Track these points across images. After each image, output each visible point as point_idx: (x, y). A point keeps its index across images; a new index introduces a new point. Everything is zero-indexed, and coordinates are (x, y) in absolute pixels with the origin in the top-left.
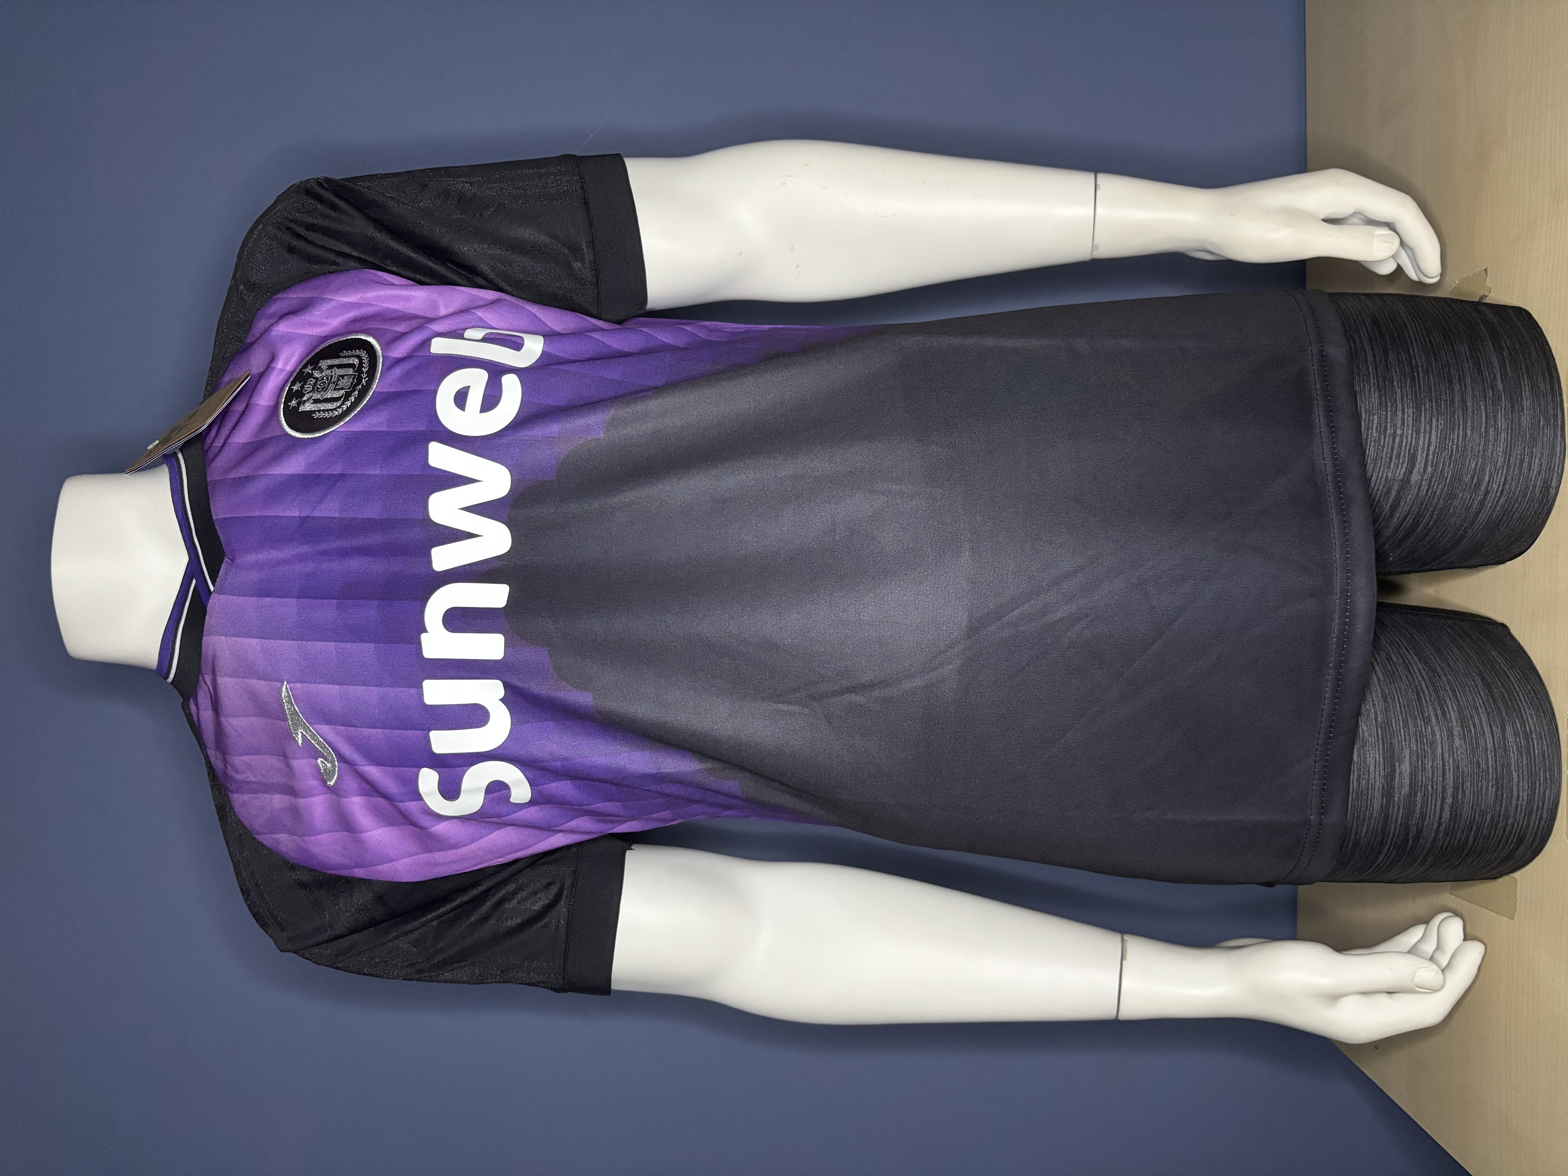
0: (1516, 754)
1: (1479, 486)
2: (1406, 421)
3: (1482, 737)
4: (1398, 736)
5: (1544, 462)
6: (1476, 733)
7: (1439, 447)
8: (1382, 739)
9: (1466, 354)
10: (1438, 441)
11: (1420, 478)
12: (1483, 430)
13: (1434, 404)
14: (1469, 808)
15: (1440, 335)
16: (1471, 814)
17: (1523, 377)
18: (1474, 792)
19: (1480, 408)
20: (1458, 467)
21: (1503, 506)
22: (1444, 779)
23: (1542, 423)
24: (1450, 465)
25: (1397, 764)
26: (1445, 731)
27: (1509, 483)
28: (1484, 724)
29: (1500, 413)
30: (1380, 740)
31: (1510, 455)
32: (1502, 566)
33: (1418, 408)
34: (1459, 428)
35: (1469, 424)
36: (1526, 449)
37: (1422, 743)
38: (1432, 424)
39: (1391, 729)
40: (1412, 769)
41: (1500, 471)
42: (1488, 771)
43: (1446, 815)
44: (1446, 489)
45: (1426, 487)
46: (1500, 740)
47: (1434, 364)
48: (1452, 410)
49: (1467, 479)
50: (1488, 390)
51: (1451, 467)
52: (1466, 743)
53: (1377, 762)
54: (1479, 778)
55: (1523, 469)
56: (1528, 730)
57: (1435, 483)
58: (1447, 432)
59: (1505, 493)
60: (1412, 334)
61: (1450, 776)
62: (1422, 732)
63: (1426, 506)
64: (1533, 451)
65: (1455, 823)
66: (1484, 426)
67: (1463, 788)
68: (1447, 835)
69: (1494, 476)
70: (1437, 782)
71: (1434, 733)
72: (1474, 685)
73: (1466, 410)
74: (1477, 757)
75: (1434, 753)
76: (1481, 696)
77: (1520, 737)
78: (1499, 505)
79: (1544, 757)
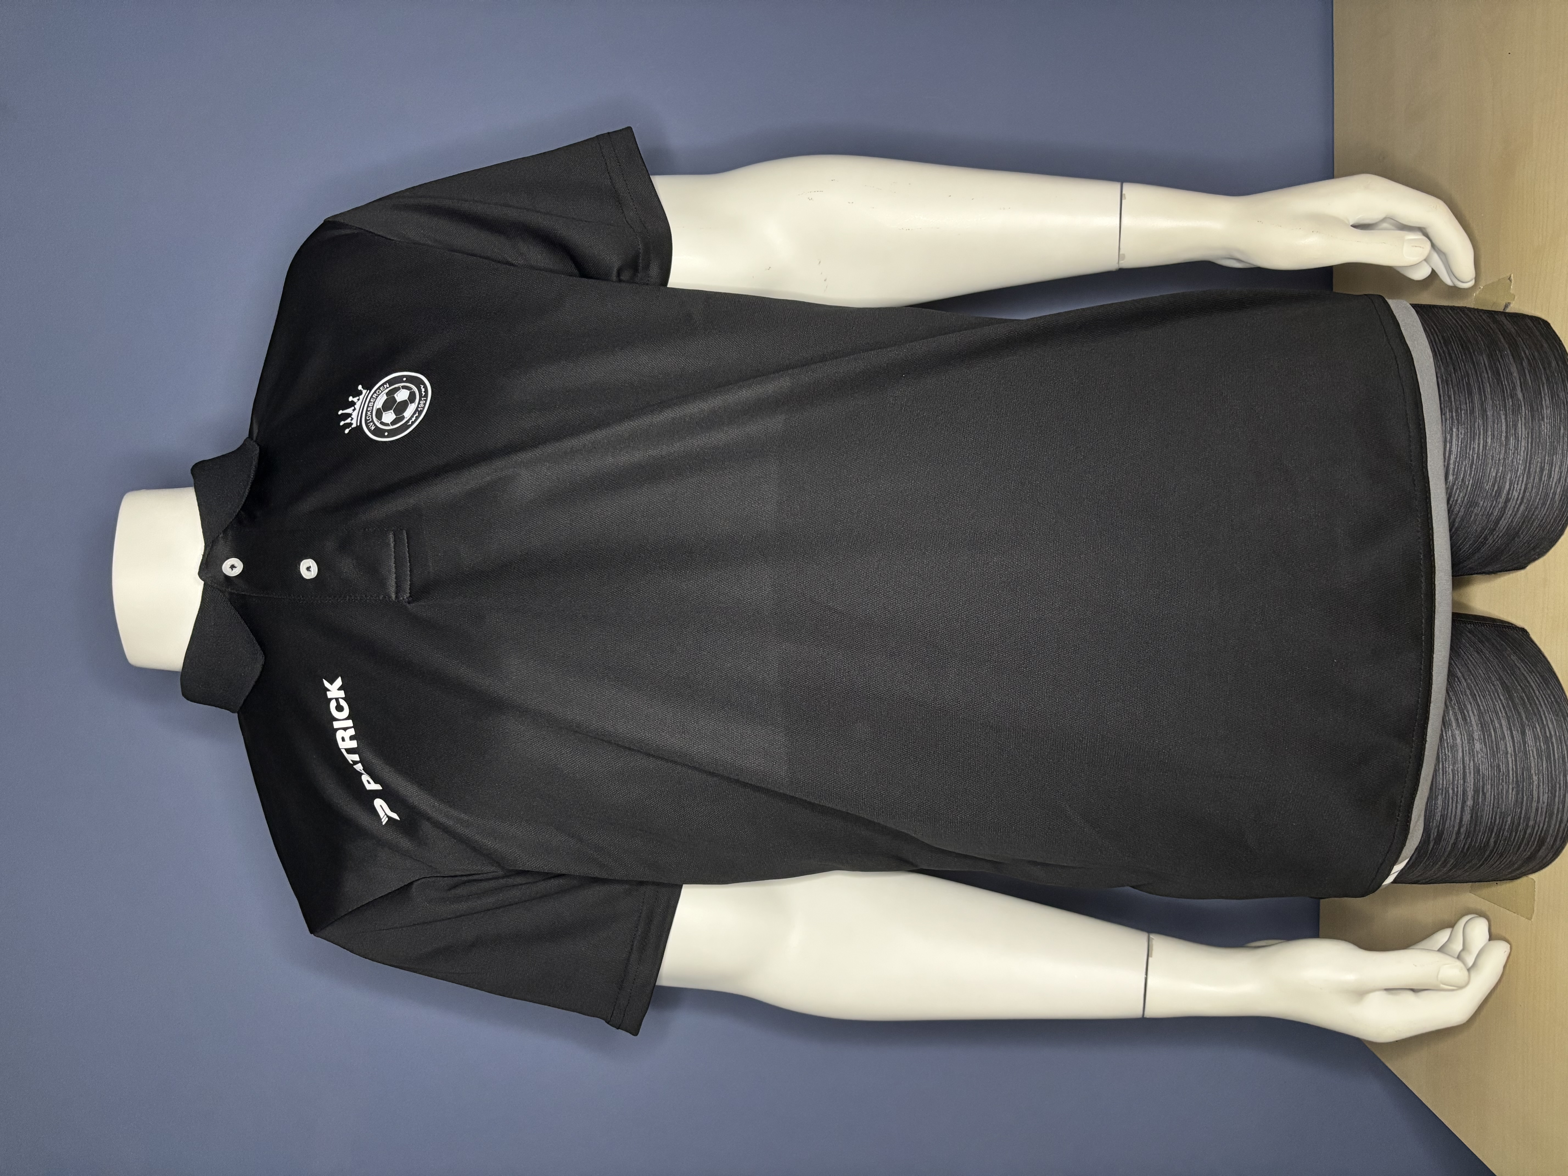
0: (1536, 758)
3: (1502, 742)
7: (1460, 456)
9: (1485, 365)
10: (1459, 450)
12: (1503, 439)
13: (1454, 414)
14: (1489, 811)
16: (1492, 816)
19: (1500, 417)
20: (1479, 475)
21: (1524, 513)
22: (1464, 782)
23: (1562, 431)
26: (1466, 736)
27: (1530, 490)
28: (1505, 728)
31: (1530, 464)
34: (1479, 437)
35: (1489, 433)
36: (1547, 458)
42: (1509, 773)
43: (1467, 817)
48: (1473, 419)
49: (1488, 486)
50: (1508, 399)
51: (1472, 476)
52: (1487, 748)
56: (1548, 735)
59: (1525, 501)
61: (1470, 779)
65: (1476, 825)
66: (1504, 434)
67: (1483, 791)
68: (1469, 836)
69: (1514, 484)
70: (1457, 785)
71: (1455, 737)
72: (1494, 691)
73: (1487, 419)
74: (1497, 761)
75: (1454, 758)
76: (1501, 700)
77: (1539, 741)
78: (1519, 513)
79: (1564, 761)
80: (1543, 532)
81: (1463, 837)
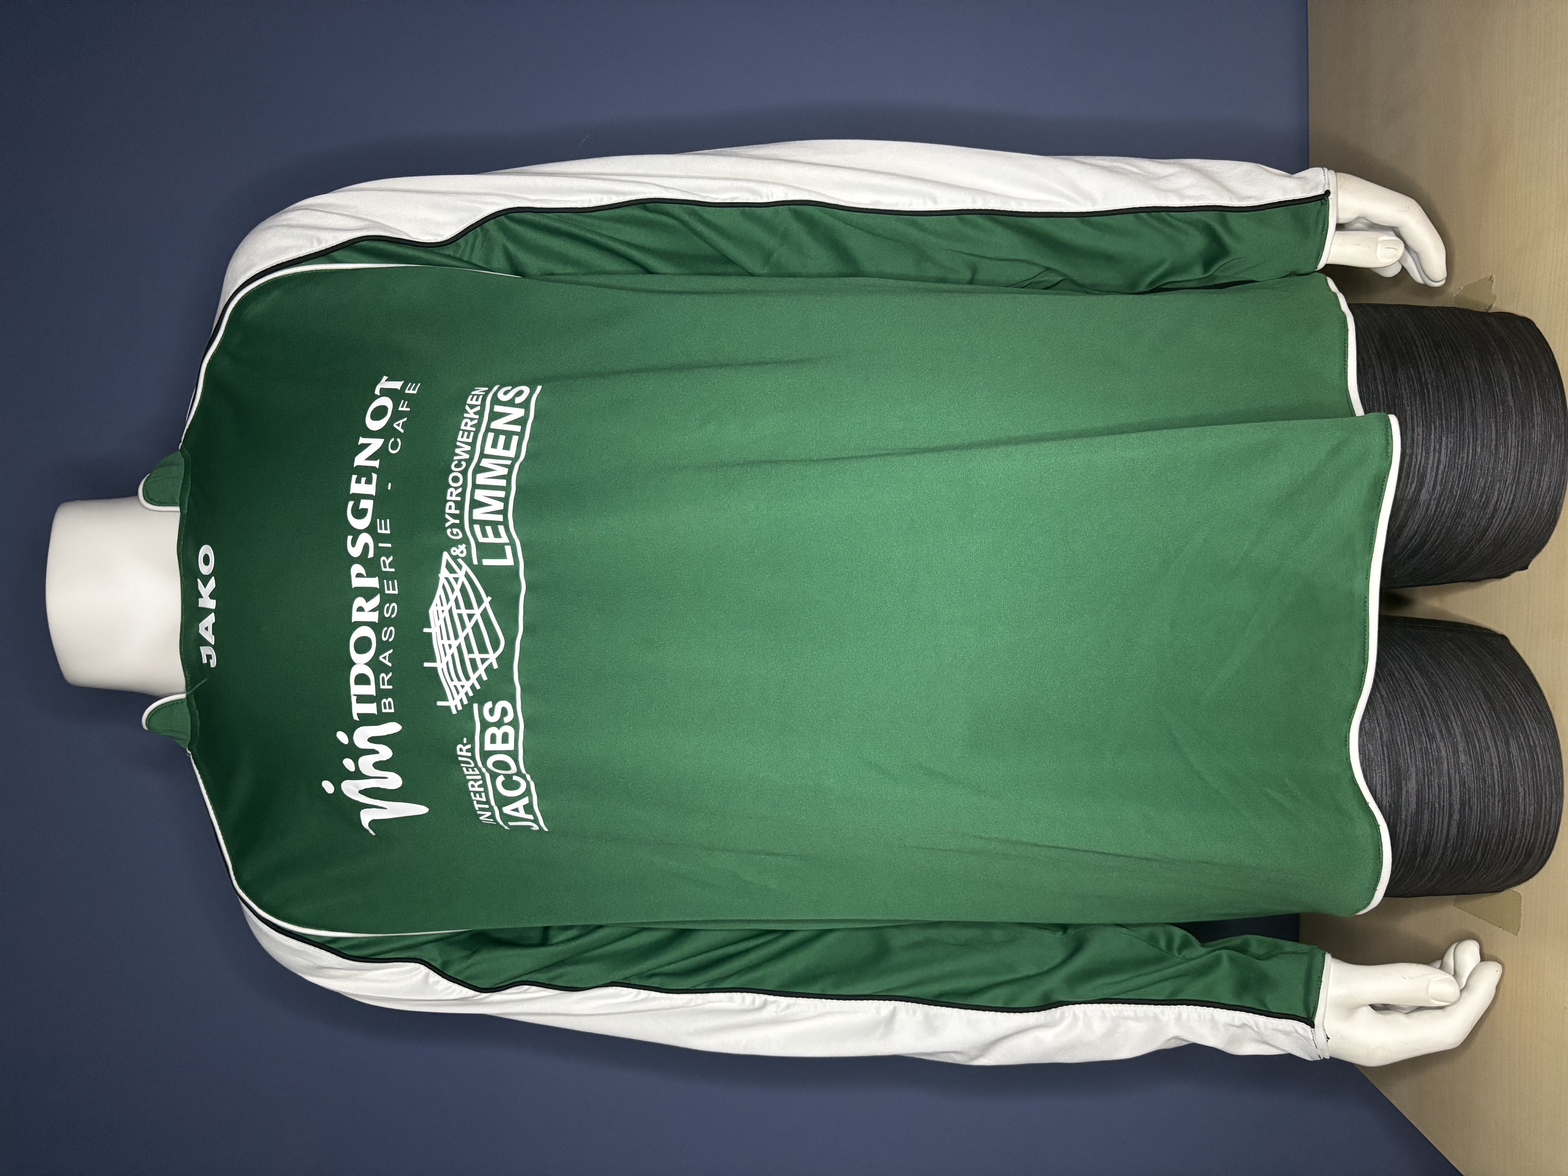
0: (1521, 768)
1: (1487, 505)
2: (1416, 440)
3: (1487, 754)
4: (1403, 753)
6: (1480, 748)
7: (1448, 467)
8: (1388, 757)
9: (1475, 369)
10: (1448, 460)
11: (1428, 498)
12: (1493, 448)
13: (1444, 422)
14: (1476, 824)
15: (1449, 351)
16: (1479, 830)
17: (1534, 392)
18: (1480, 808)
19: (1491, 425)
20: (1468, 485)
21: (1510, 524)
22: (1450, 796)
23: (1553, 439)
24: (1459, 484)
25: (1403, 783)
26: (1450, 748)
27: (1518, 499)
28: (1488, 738)
29: (1510, 429)
30: (1386, 759)
31: (1519, 473)
32: (1505, 580)
33: (1428, 427)
34: (1469, 446)
35: (1479, 442)
36: (1537, 465)
37: (1428, 761)
38: (1441, 442)
39: (1396, 747)
40: (1419, 787)
41: (1510, 489)
42: (1495, 786)
43: (1454, 830)
44: (1454, 508)
45: (1434, 507)
46: (1505, 755)
47: (1444, 381)
48: (1462, 427)
49: (1475, 497)
50: (1499, 406)
51: (1460, 486)
52: (1471, 759)
53: (1384, 781)
54: (1485, 793)
57: (1444, 501)
58: (1456, 450)
59: (1513, 512)
60: (1420, 350)
61: (1456, 792)
62: (1427, 749)
63: (1434, 525)
65: (1462, 839)
66: (1494, 443)
67: (1469, 804)
68: (1455, 851)
69: (1503, 494)
70: (1444, 799)
71: (1440, 749)
72: (1476, 700)
73: (1476, 426)
74: (1482, 773)
75: (1440, 770)
76: (1483, 709)
77: (1524, 750)
78: (1507, 523)
79: (1549, 771)
80: (1530, 541)
81: (1450, 851)
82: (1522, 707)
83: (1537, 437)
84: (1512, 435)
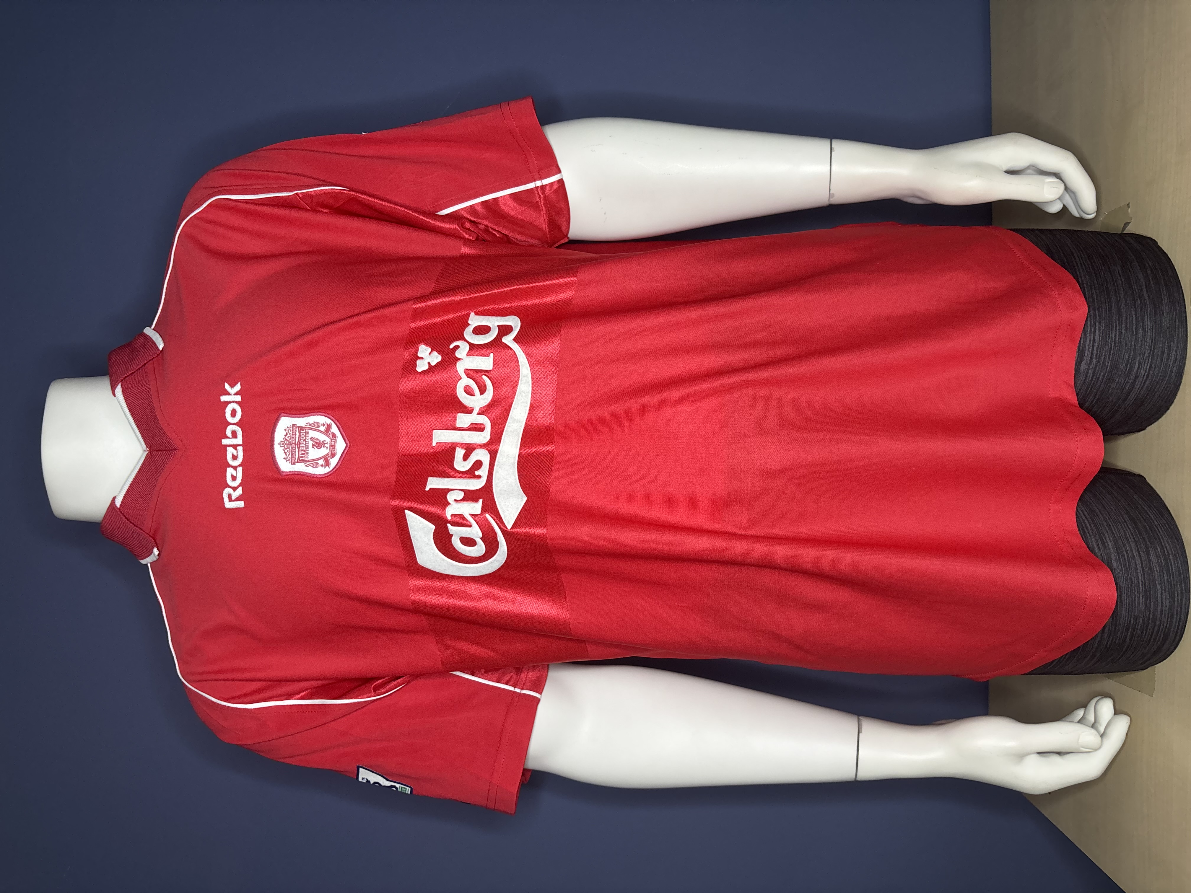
0: (1159, 572)
3: (1132, 560)
5: (1179, 353)
6: (1128, 556)
7: (1101, 344)
10: (1100, 340)
11: (1087, 368)
12: (1134, 330)
13: (1097, 312)
14: (1126, 615)
15: (1099, 262)
16: (1128, 619)
17: (1163, 289)
18: (1129, 602)
19: (1132, 313)
20: (1116, 358)
21: (1148, 387)
24: (1109, 357)
27: (1153, 369)
28: (1134, 550)
29: (1146, 316)
31: (1154, 349)
34: (1116, 330)
35: (1123, 326)
38: (1095, 326)
41: (1147, 360)
42: (1139, 585)
44: (1107, 375)
45: (1092, 374)
48: (1111, 315)
49: (1122, 367)
50: (1137, 299)
51: (1111, 358)
52: (1121, 565)
54: (1132, 591)
55: (1164, 359)
56: (1167, 554)
57: (1098, 371)
58: (1107, 332)
59: (1150, 377)
63: (1091, 389)
64: (1171, 346)
65: (1116, 626)
66: (1135, 326)
68: (1110, 635)
69: (1142, 365)
72: (1124, 521)
73: (1121, 315)
76: (1129, 529)
77: (1160, 558)
78: (1145, 386)
79: (1180, 574)
82: (1158, 526)
83: (1166, 322)
84: (1148, 321)
